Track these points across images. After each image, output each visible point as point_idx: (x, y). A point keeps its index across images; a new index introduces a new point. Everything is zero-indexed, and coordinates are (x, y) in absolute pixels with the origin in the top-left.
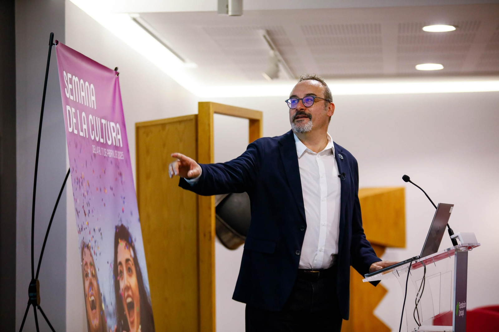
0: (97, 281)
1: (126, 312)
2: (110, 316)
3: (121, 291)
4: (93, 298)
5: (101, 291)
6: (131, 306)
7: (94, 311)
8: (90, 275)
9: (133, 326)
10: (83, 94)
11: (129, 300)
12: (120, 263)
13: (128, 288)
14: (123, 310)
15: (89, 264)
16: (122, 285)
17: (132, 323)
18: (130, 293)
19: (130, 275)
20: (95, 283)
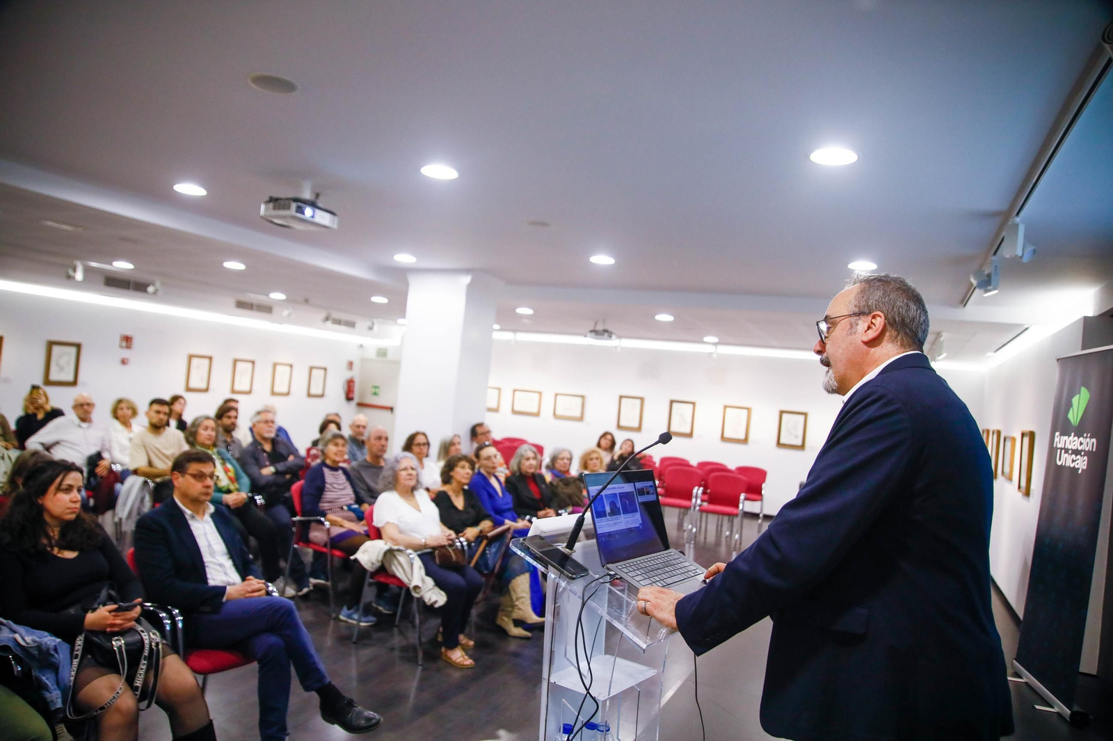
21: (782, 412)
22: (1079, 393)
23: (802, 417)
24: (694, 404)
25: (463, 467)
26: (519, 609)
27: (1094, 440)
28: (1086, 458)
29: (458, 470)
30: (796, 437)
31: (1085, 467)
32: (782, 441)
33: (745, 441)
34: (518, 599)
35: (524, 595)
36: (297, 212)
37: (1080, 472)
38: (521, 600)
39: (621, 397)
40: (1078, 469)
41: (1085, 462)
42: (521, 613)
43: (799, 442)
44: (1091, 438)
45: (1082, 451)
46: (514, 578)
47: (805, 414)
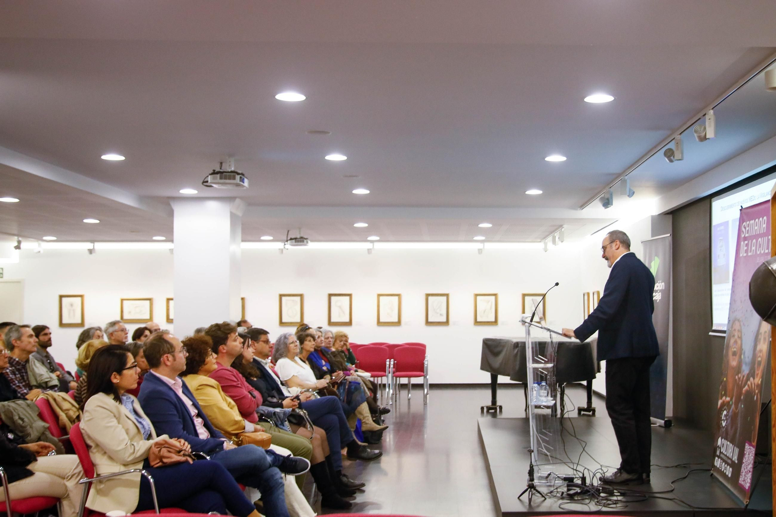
0: (742, 341)
1: (756, 366)
2: (746, 364)
3: (757, 352)
4: (735, 349)
5: (743, 347)
6: (759, 363)
7: (734, 357)
8: (736, 337)
9: (757, 377)
10: (756, 228)
11: (759, 359)
12: (761, 333)
13: (761, 351)
14: (754, 364)
15: (737, 330)
16: (758, 348)
17: (757, 374)
18: (761, 355)
19: (764, 343)
20: (739, 342)
21: (428, 295)
22: (654, 260)
23: (445, 298)
24: (350, 295)
25: (310, 341)
26: (366, 424)
27: (663, 284)
28: (660, 293)
29: (306, 343)
30: (441, 315)
31: (660, 298)
32: (430, 320)
33: (398, 323)
34: (364, 418)
35: (368, 415)
36: (240, 181)
37: (658, 301)
38: (367, 418)
39: (281, 296)
40: (657, 300)
41: (660, 296)
42: (368, 426)
43: (444, 320)
44: (662, 282)
45: (658, 290)
46: (359, 406)
47: (447, 295)
